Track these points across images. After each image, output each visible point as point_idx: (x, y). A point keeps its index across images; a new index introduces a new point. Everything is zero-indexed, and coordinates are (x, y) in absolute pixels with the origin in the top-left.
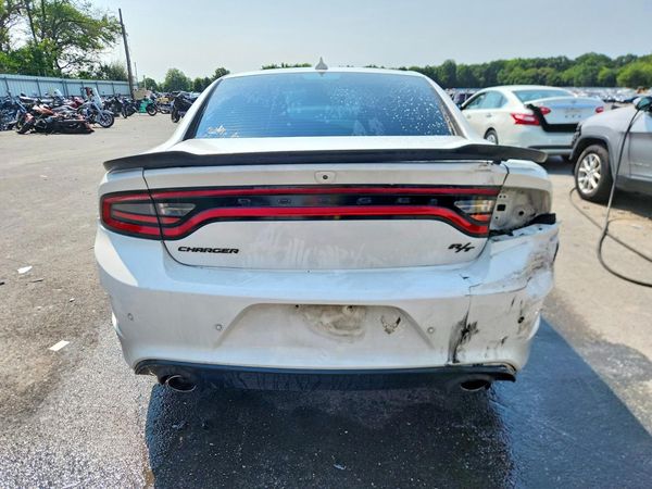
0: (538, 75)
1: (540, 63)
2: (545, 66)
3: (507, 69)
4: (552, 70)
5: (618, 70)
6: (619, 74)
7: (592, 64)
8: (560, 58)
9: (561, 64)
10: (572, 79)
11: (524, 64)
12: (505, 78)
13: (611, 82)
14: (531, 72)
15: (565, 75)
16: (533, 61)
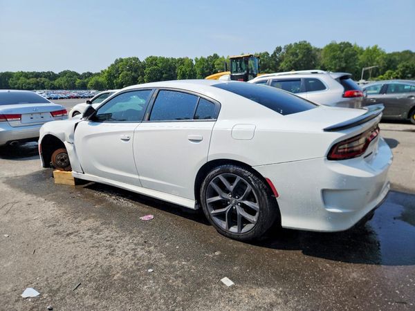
0: (38, 82)
1: (37, 75)
2: (41, 77)
3: (14, 79)
4: (47, 80)
5: (86, 81)
6: (87, 82)
7: (70, 77)
8: (49, 72)
9: (51, 76)
10: (61, 85)
11: (26, 75)
12: (16, 84)
13: (84, 87)
14: (32, 80)
15: (56, 83)
16: (32, 73)
